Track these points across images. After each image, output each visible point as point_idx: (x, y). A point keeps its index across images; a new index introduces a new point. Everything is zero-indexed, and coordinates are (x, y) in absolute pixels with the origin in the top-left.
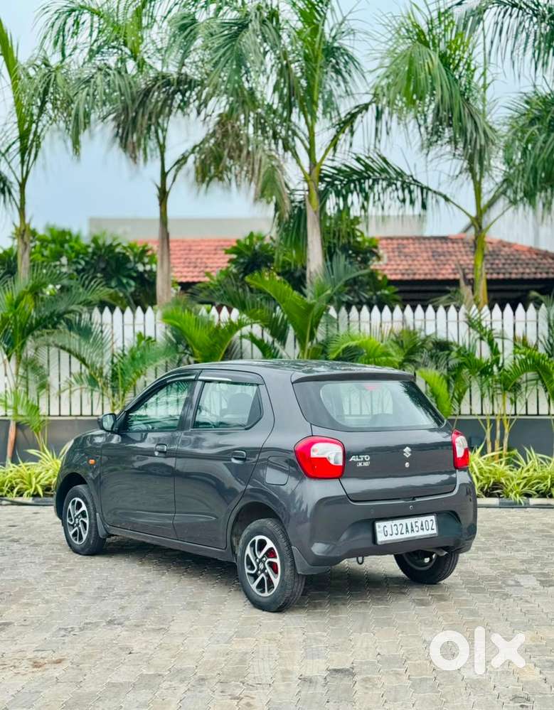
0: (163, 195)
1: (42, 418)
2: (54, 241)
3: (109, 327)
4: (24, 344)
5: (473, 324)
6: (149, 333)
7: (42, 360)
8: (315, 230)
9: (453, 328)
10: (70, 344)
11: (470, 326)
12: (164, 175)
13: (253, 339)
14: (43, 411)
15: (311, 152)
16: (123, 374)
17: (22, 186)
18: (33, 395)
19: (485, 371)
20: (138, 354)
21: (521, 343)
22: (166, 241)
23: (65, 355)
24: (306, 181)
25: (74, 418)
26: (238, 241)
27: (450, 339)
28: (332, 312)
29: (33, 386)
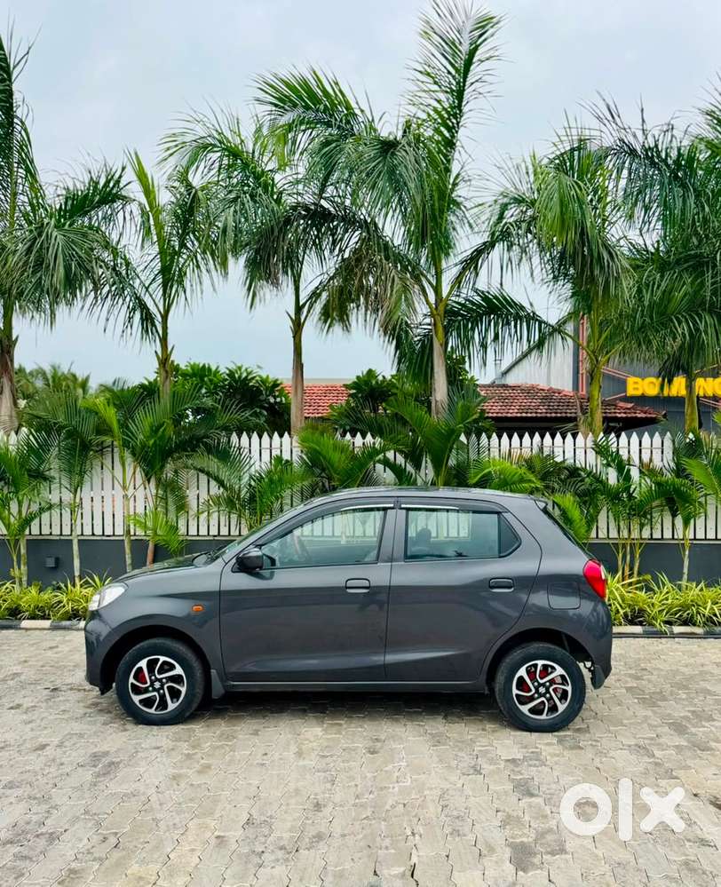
0: (298, 327)
1: (181, 538)
2: (194, 375)
3: (246, 450)
4: (163, 466)
5: (601, 450)
6: (286, 456)
7: (182, 482)
8: (441, 362)
9: (580, 453)
10: (208, 467)
11: (596, 453)
12: (299, 309)
13: (386, 463)
14: (182, 530)
15: (437, 289)
16: (261, 496)
17: (165, 317)
18: (172, 515)
19: (614, 497)
20: (276, 477)
21: (647, 470)
22: (300, 372)
23: (203, 478)
24: (432, 315)
25: (211, 538)
26: (358, 377)
27: (578, 465)
28: (463, 438)
29: (172, 508)
